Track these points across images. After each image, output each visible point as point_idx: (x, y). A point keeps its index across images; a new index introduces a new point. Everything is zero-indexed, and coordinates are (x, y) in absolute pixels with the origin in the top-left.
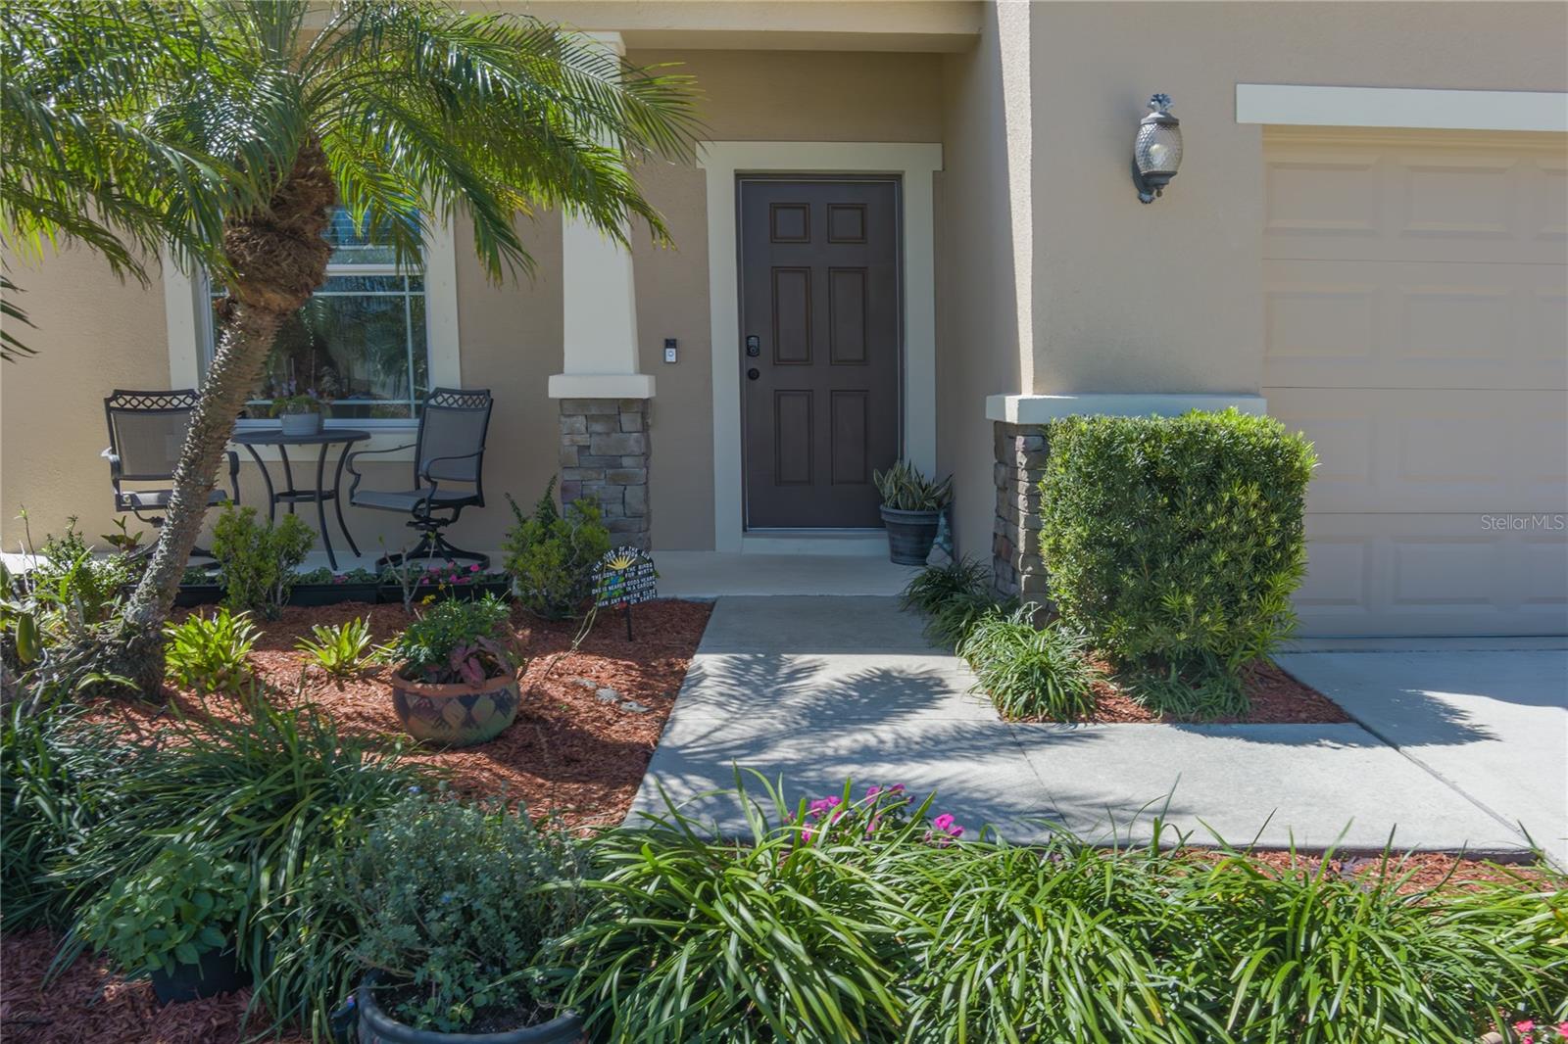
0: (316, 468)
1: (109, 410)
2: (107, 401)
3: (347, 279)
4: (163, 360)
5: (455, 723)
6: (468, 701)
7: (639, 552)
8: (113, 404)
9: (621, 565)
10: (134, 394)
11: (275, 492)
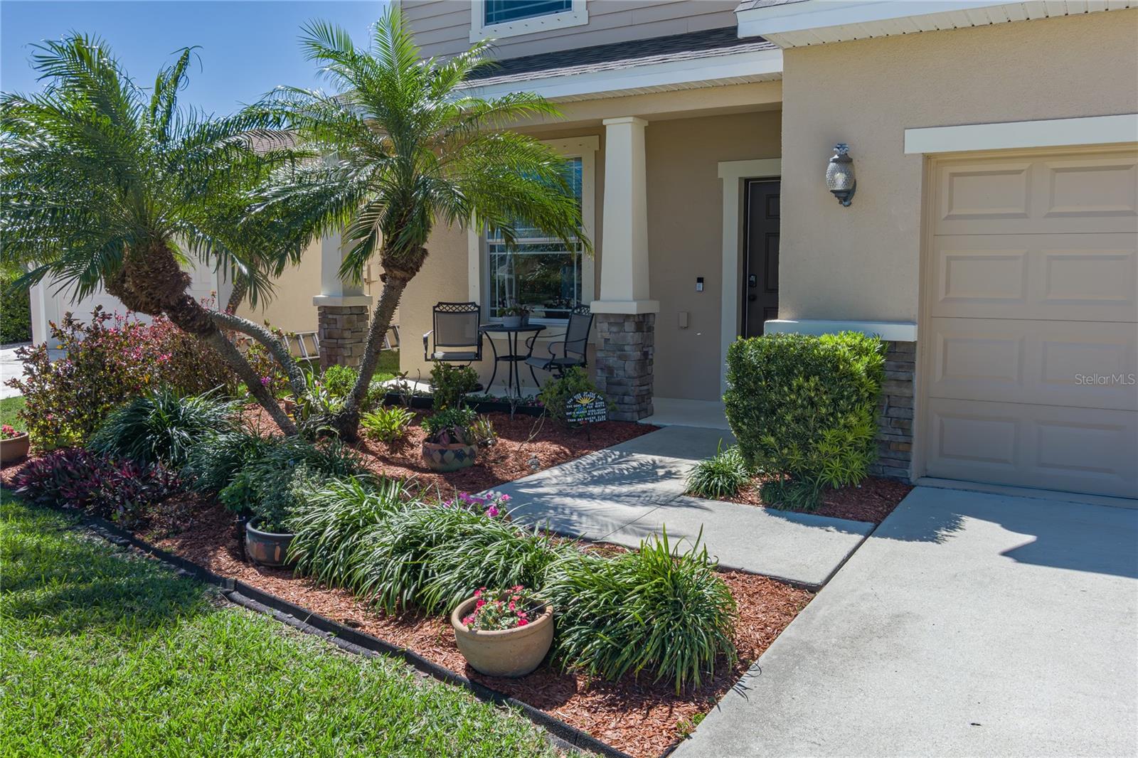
0: (508, 342)
1: (434, 311)
2: (434, 307)
3: (543, 245)
4: (466, 288)
5: (437, 461)
6: (442, 452)
7: (596, 396)
8: (437, 309)
9: (585, 402)
10: (448, 304)
11: (498, 356)
